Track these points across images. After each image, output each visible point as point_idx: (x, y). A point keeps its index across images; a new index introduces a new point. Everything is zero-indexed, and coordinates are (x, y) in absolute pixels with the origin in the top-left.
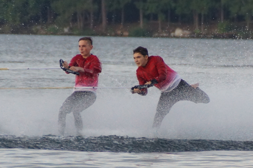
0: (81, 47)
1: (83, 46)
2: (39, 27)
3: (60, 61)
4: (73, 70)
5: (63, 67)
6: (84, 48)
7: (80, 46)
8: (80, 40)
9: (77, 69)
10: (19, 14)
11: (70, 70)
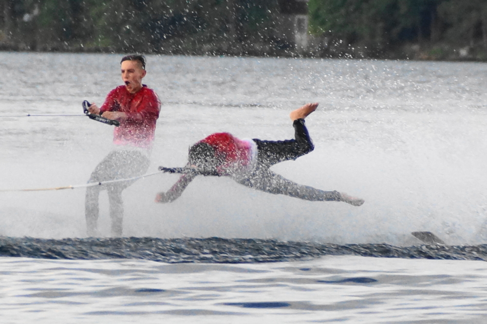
0: (126, 72)
1: (129, 71)
2: (416, 47)
3: (84, 103)
4: (108, 118)
5: (89, 113)
6: (131, 75)
7: (123, 71)
8: (124, 60)
9: (116, 115)
10: (381, 25)
11: (103, 118)
